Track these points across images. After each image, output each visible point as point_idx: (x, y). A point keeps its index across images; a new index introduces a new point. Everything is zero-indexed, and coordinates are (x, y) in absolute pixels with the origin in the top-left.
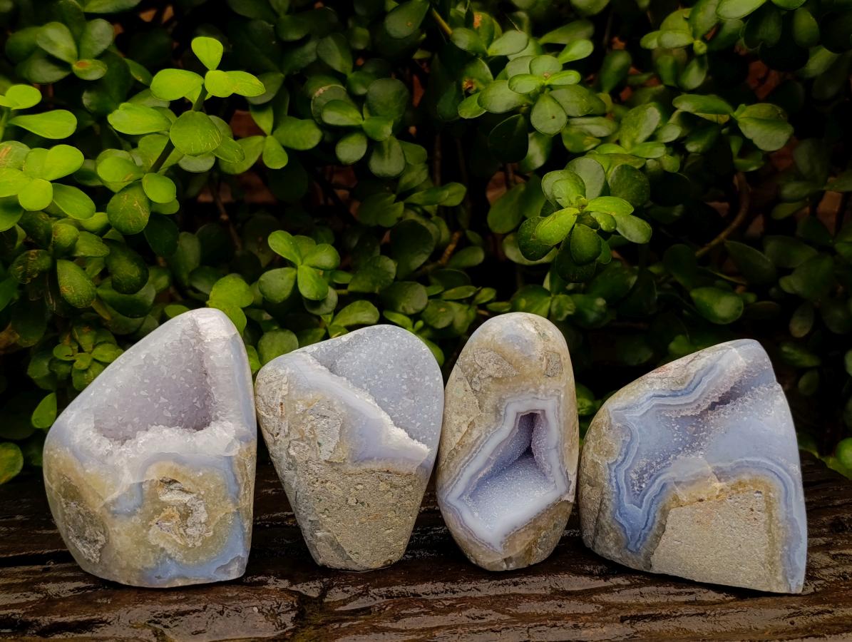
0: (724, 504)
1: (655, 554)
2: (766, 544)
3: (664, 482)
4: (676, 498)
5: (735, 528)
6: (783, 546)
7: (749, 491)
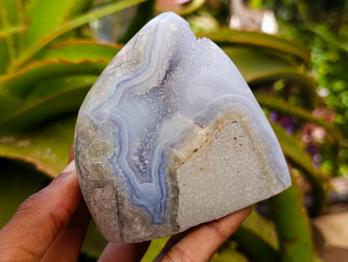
0: (214, 144)
1: (178, 215)
2: (255, 161)
3: (161, 151)
4: (177, 159)
5: (229, 159)
6: (267, 156)
7: (227, 124)
